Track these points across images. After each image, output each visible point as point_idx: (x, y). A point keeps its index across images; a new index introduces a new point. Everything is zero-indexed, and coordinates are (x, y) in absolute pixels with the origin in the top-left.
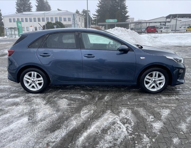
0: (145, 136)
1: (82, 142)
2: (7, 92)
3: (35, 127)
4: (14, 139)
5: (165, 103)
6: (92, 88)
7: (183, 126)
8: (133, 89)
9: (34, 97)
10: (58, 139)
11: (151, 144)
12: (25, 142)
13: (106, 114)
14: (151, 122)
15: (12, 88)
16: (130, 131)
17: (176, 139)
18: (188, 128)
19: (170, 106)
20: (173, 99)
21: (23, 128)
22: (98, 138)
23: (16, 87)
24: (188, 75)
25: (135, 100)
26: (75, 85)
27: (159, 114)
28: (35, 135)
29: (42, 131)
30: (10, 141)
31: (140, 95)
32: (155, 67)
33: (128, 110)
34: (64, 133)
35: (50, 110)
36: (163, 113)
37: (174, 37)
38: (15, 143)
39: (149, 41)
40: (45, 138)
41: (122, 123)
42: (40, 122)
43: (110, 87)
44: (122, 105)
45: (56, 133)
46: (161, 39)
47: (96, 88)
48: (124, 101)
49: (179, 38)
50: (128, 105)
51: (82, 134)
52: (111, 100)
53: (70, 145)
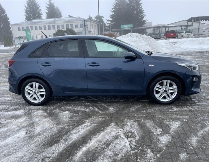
0: (149, 151)
1: (80, 157)
2: (8, 104)
3: (32, 141)
4: (9, 154)
5: (176, 115)
6: (99, 99)
7: (194, 141)
8: (142, 100)
9: (35, 109)
10: (55, 154)
11: (154, 160)
12: (19, 157)
13: (110, 127)
14: (158, 135)
15: (14, 101)
16: (134, 145)
17: (183, 154)
18: (198, 142)
19: (181, 118)
20: (186, 110)
21: (19, 142)
22: (98, 153)
23: (18, 99)
24: (207, 84)
25: (143, 112)
26: (80, 97)
27: (168, 126)
28: (31, 150)
29: (38, 146)
30: (5, 156)
31: (150, 106)
32: (166, 75)
33: (134, 123)
34: (62, 148)
35: (50, 123)
36: (172, 126)
37: (195, 42)
38: (9, 158)
39: (167, 47)
40: (41, 153)
41: (125, 136)
42: (37, 136)
43: (118, 98)
44: (129, 117)
45: (54, 148)
46: (180, 44)
47: (102, 99)
48: (132, 113)
49: (200, 43)
50: (135, 117)
51: (80, 148)
52: (117, 112)
53: (66, 160)
